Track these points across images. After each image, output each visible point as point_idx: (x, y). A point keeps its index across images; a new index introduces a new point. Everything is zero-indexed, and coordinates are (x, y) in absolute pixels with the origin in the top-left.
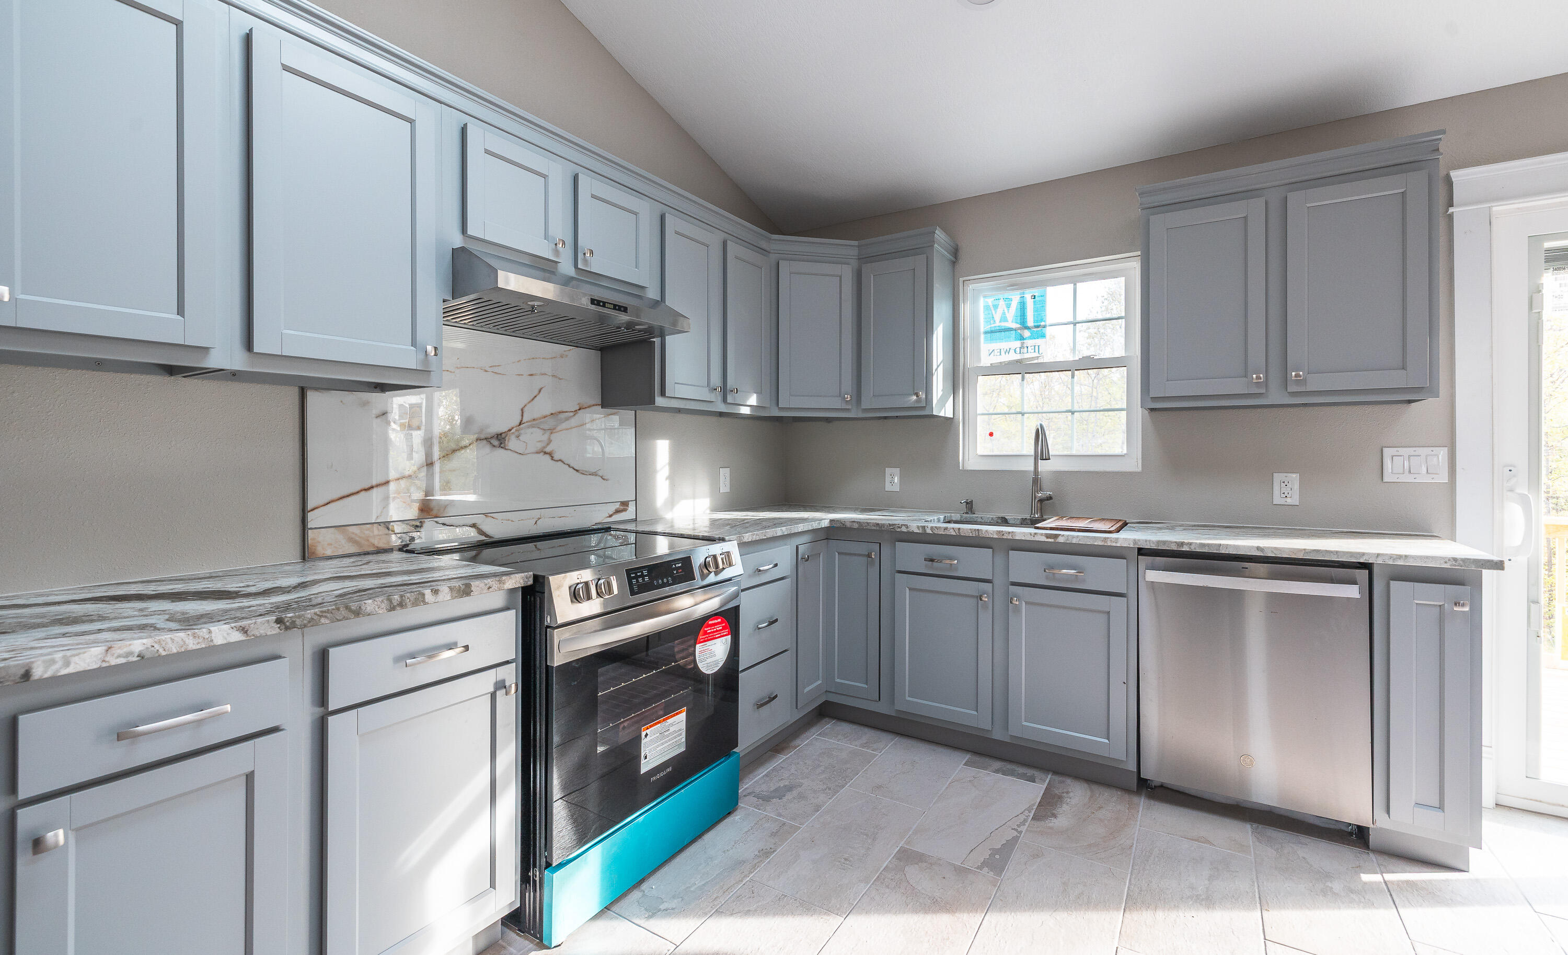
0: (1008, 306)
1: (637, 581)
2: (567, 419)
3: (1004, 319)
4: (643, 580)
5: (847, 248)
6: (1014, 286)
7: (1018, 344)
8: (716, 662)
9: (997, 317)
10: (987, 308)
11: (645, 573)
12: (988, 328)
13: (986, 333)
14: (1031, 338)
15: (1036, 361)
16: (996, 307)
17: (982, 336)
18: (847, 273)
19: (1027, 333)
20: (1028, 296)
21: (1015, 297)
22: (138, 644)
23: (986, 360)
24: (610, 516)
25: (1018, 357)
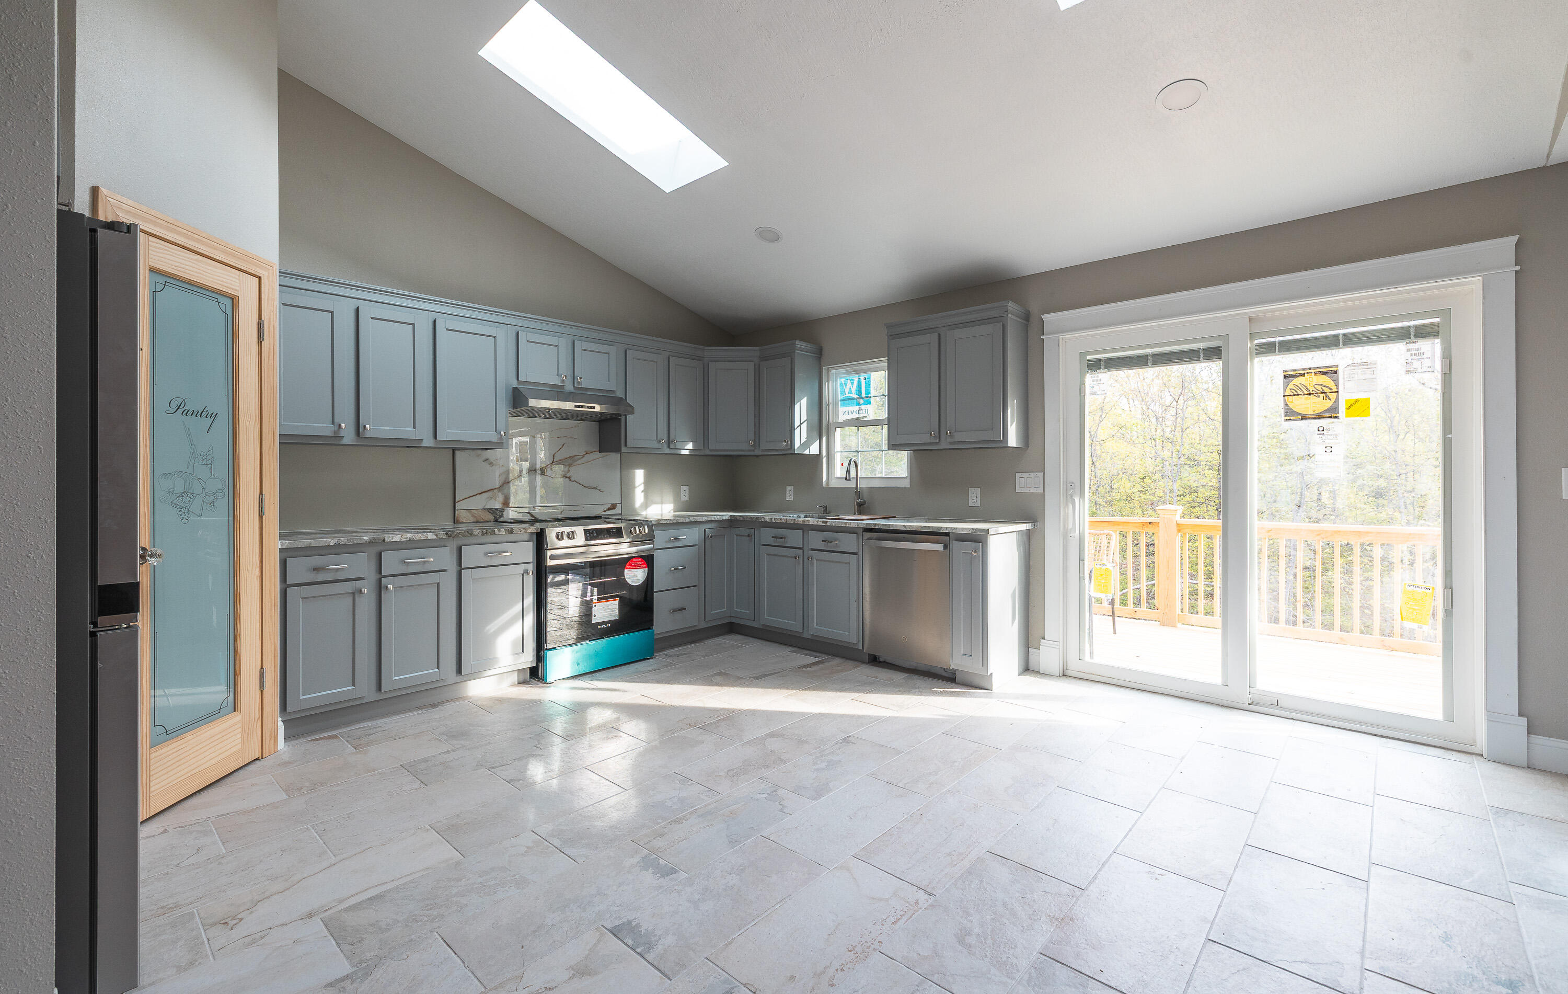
0: (852, 384)
1: (590, 535)
2: (579, 459)
3: (850, 392)
4: (593, 535)
5: (752, 352)
6: (856, 372)
7: (857, 408)
8: (638, 581)
9: (847, 391)
10: (841, 385)
11: (595, 532)
12: (842, 398)
13: (841, 400)
14: (864, 404)
15: (866, 419)
16: (846, 384)
17: (840, 402)
18: (751, 367)
19: (862, 401)
20: (862, 378)
21: (856, 378)
22: (409, 536)
23: (842, 418)
24: (605, 511)
25: (856, 416)
